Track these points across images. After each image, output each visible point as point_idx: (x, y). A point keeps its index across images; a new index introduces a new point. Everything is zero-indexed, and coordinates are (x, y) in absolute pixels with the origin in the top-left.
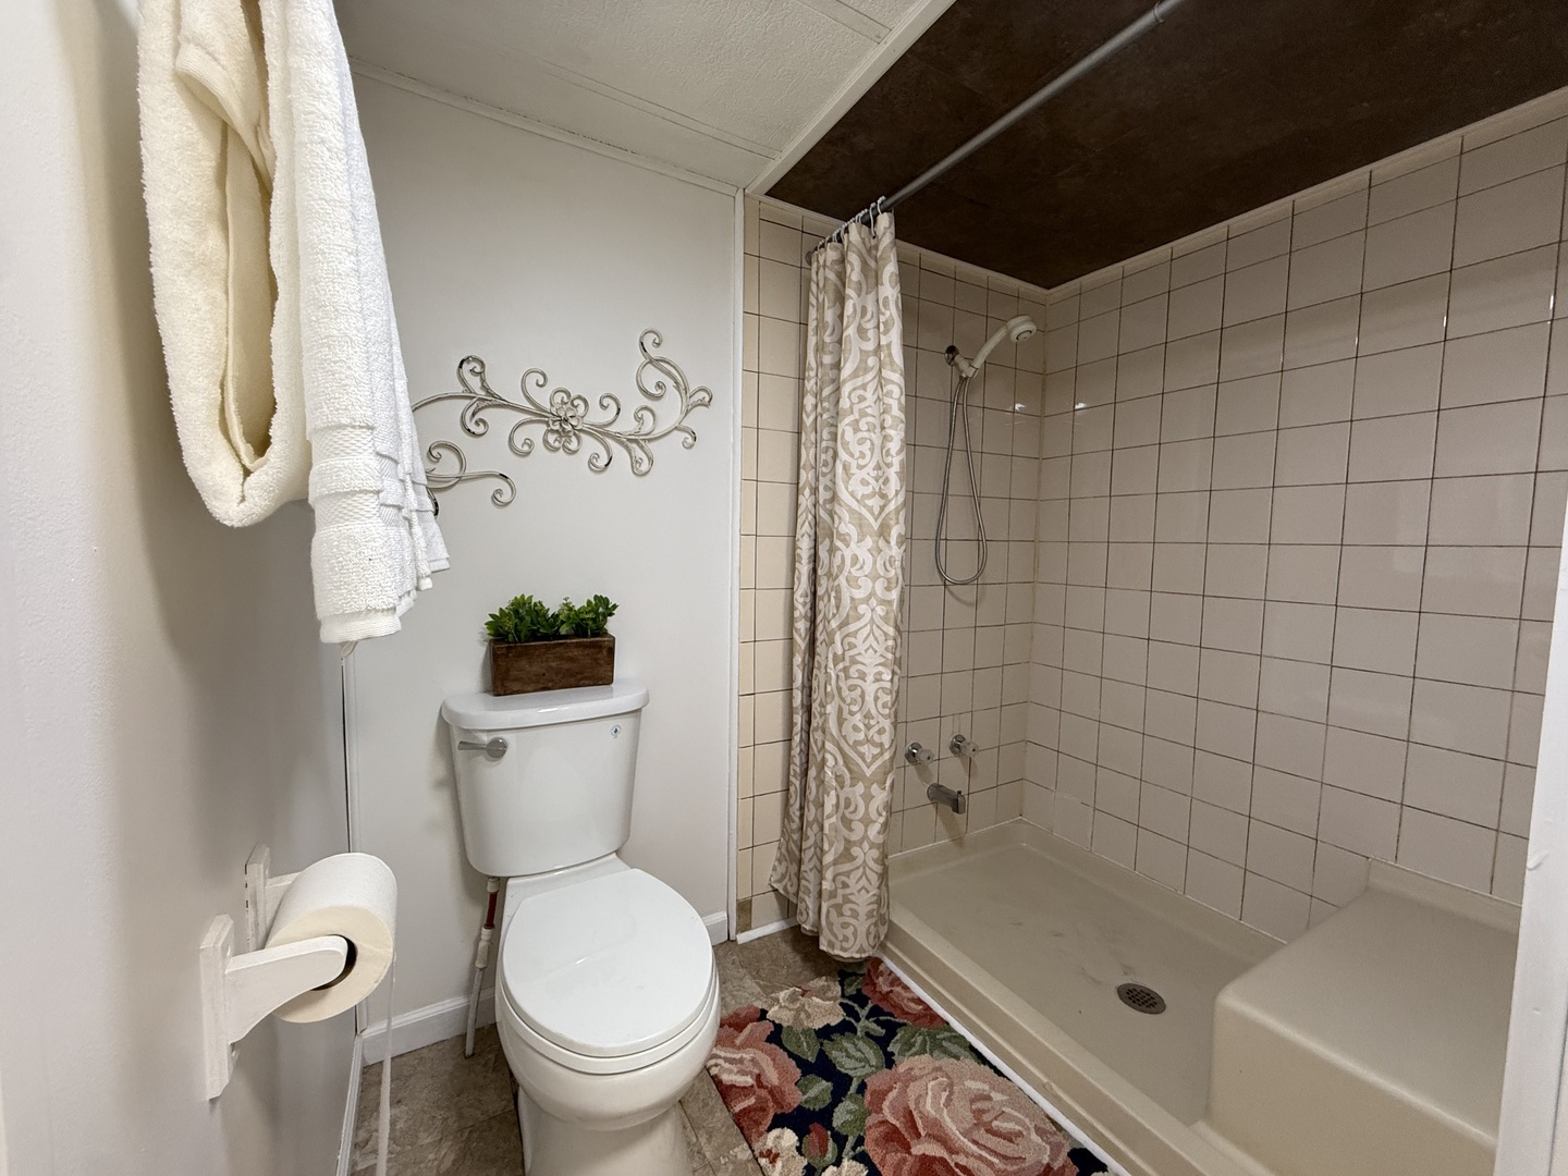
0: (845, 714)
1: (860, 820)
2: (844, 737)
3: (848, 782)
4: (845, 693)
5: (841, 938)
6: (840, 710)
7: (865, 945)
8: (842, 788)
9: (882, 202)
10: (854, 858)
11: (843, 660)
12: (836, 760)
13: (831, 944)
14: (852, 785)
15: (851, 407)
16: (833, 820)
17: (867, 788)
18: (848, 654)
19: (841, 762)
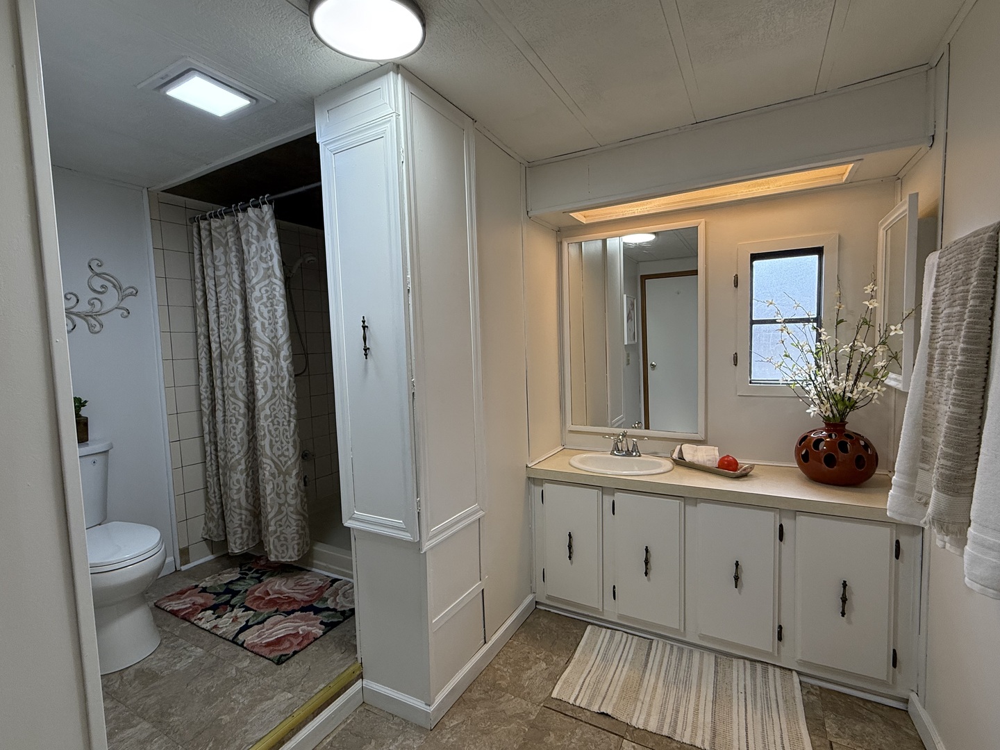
0: (274, 443)
1: (283, 493)
2: (274, 454)
3: (277, 475)
4: (273, 432)
5: (281, 552)
6: (271, 441)
7: (293, 555)
8: (275, 479)
9: (268, 197)
10: (283, 512)
11: (271, 416)
12: (271, 466)
13: (276, 556)
14: (279, 477)
15: (262, 296)
16: (272, 495)
17: (284, 477)
18: (273, 414)
19: (273, 466)
